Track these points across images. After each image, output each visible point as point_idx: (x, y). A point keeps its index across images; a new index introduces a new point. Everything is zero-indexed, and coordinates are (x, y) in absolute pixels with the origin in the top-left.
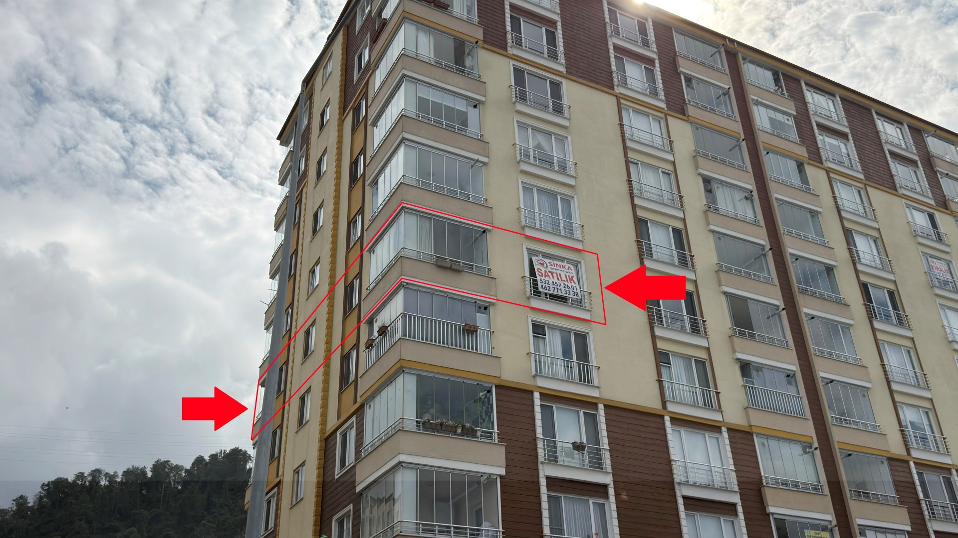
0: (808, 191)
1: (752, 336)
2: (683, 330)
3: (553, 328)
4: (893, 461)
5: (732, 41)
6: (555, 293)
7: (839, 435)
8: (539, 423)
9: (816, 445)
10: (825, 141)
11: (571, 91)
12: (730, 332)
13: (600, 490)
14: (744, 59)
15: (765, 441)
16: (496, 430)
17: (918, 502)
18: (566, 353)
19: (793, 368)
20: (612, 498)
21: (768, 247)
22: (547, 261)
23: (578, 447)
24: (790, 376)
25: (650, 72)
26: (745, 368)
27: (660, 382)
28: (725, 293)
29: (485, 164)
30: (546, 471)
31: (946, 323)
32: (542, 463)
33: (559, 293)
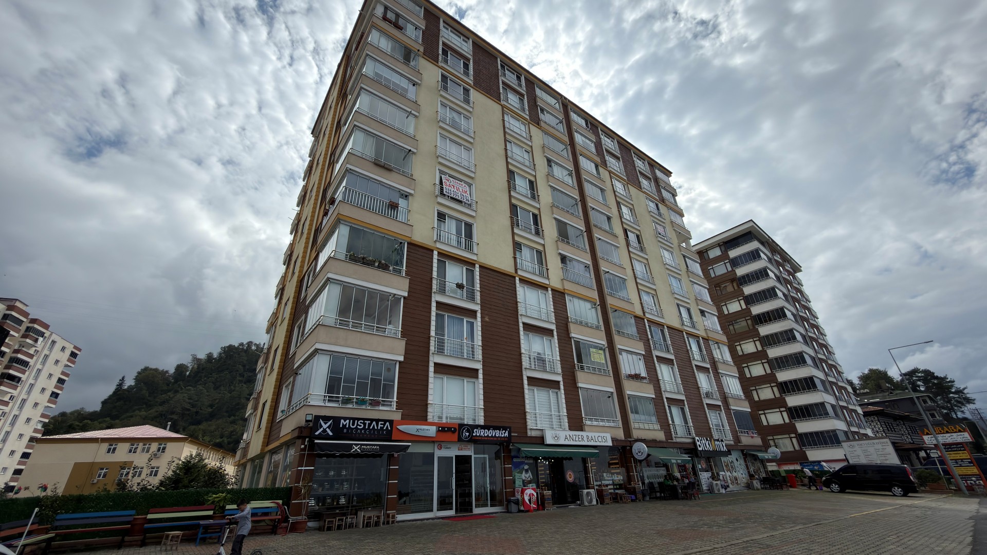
0: (600, 178)
1: (568, 243)
2: (530, 233)
3: (451, 217)
4: (636, 317)
5: (566, 98)
6: (454, 197)
7: (610, 301)
8: (435, 269)
9: (598, 303)
10: (609, 159)
11: (474, 95)
12: (557, 239)
13: (473, 313)
14: (571, 110)
15: (571, 299)
16: (404, 268)
17: (649, 339)
18: (459, 232)
19: (588, 263)
20: (479, 319)
21: (579, 200)
22: (452, 179)
23: (460, 286)
24: (587, 267)
25: (521, 100)
26: (564, 259)
27: (515, 258)
28: (555, 219)
29: (416, 116)
30: (436, 298)
31: (663, 255)
32: (435, 293)
33: (457, 197)
